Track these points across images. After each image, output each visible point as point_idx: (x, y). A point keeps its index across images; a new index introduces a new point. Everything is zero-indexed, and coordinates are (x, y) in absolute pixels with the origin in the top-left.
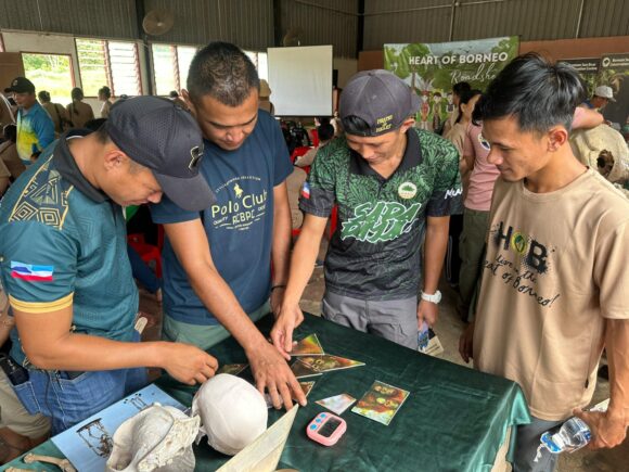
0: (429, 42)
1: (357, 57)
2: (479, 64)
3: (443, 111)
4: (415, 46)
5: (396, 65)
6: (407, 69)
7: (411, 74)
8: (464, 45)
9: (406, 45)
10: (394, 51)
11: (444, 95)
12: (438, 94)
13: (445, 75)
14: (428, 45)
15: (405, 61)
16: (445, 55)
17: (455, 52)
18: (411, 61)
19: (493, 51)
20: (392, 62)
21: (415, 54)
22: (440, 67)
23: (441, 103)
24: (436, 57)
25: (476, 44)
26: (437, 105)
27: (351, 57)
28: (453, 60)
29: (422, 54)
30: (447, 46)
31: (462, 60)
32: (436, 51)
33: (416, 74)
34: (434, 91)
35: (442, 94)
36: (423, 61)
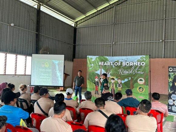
0: (108, 56)
1: (73, 61)
2: (131, 66)
3: (116, 86)
4: (101, 57)
5: (93, 65)
6: (98, 67)
7: (100, 69)
8: (124, 58)
9: (97, 57)
10: (92, 59)
11: (116, 79)
12: (113, 79)
13: (116, 71)
14: (107, 57)
15: (97, 63)
16: (116, 62)
17: (120, 61)
18: (100, 63)
19: (138, 61)
20: (91, 64)
21: (102, 61)
22: (114, 67)
23: (115, 83)
24: (111, 63)
25: (130, 58)
26: (113, 84)
27: (70, 61)
28: (119, 64)
29: (105, 61)
30: (116, 58)
31: (124, 64)
32: (111, 60)
33: (102, 69)
34: (111, 77)
35: (115, 79)
36: (106, 64)
